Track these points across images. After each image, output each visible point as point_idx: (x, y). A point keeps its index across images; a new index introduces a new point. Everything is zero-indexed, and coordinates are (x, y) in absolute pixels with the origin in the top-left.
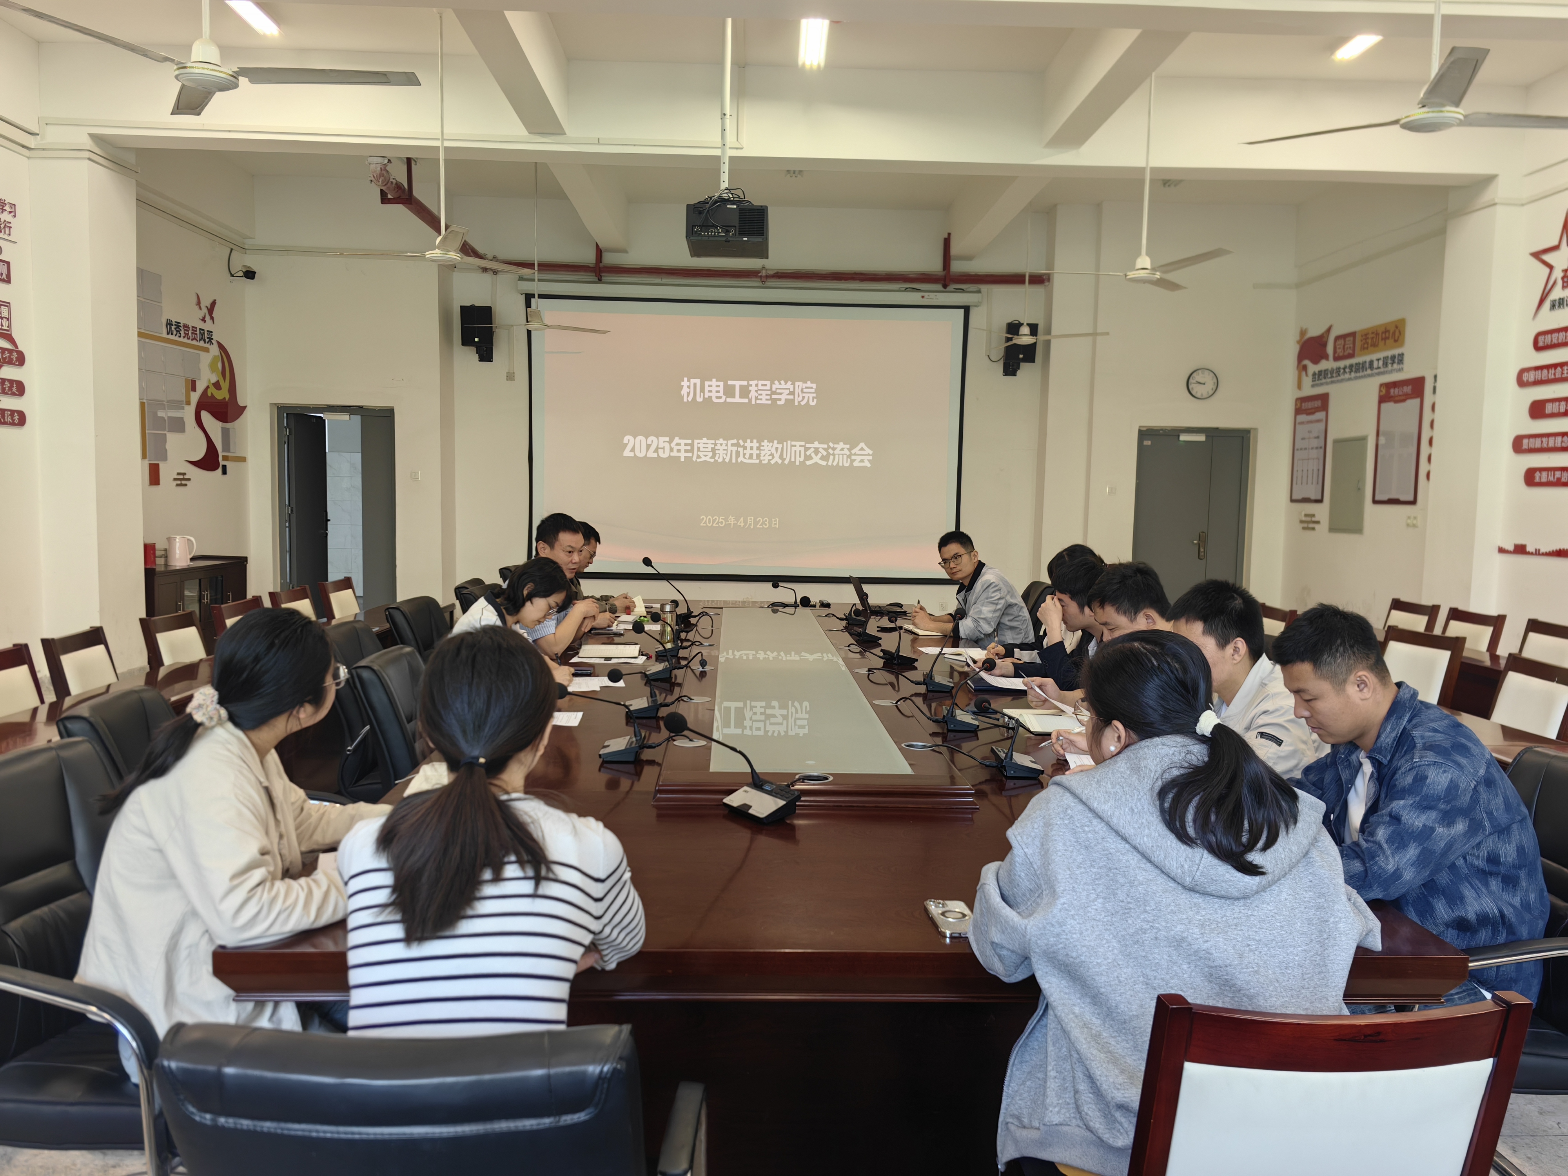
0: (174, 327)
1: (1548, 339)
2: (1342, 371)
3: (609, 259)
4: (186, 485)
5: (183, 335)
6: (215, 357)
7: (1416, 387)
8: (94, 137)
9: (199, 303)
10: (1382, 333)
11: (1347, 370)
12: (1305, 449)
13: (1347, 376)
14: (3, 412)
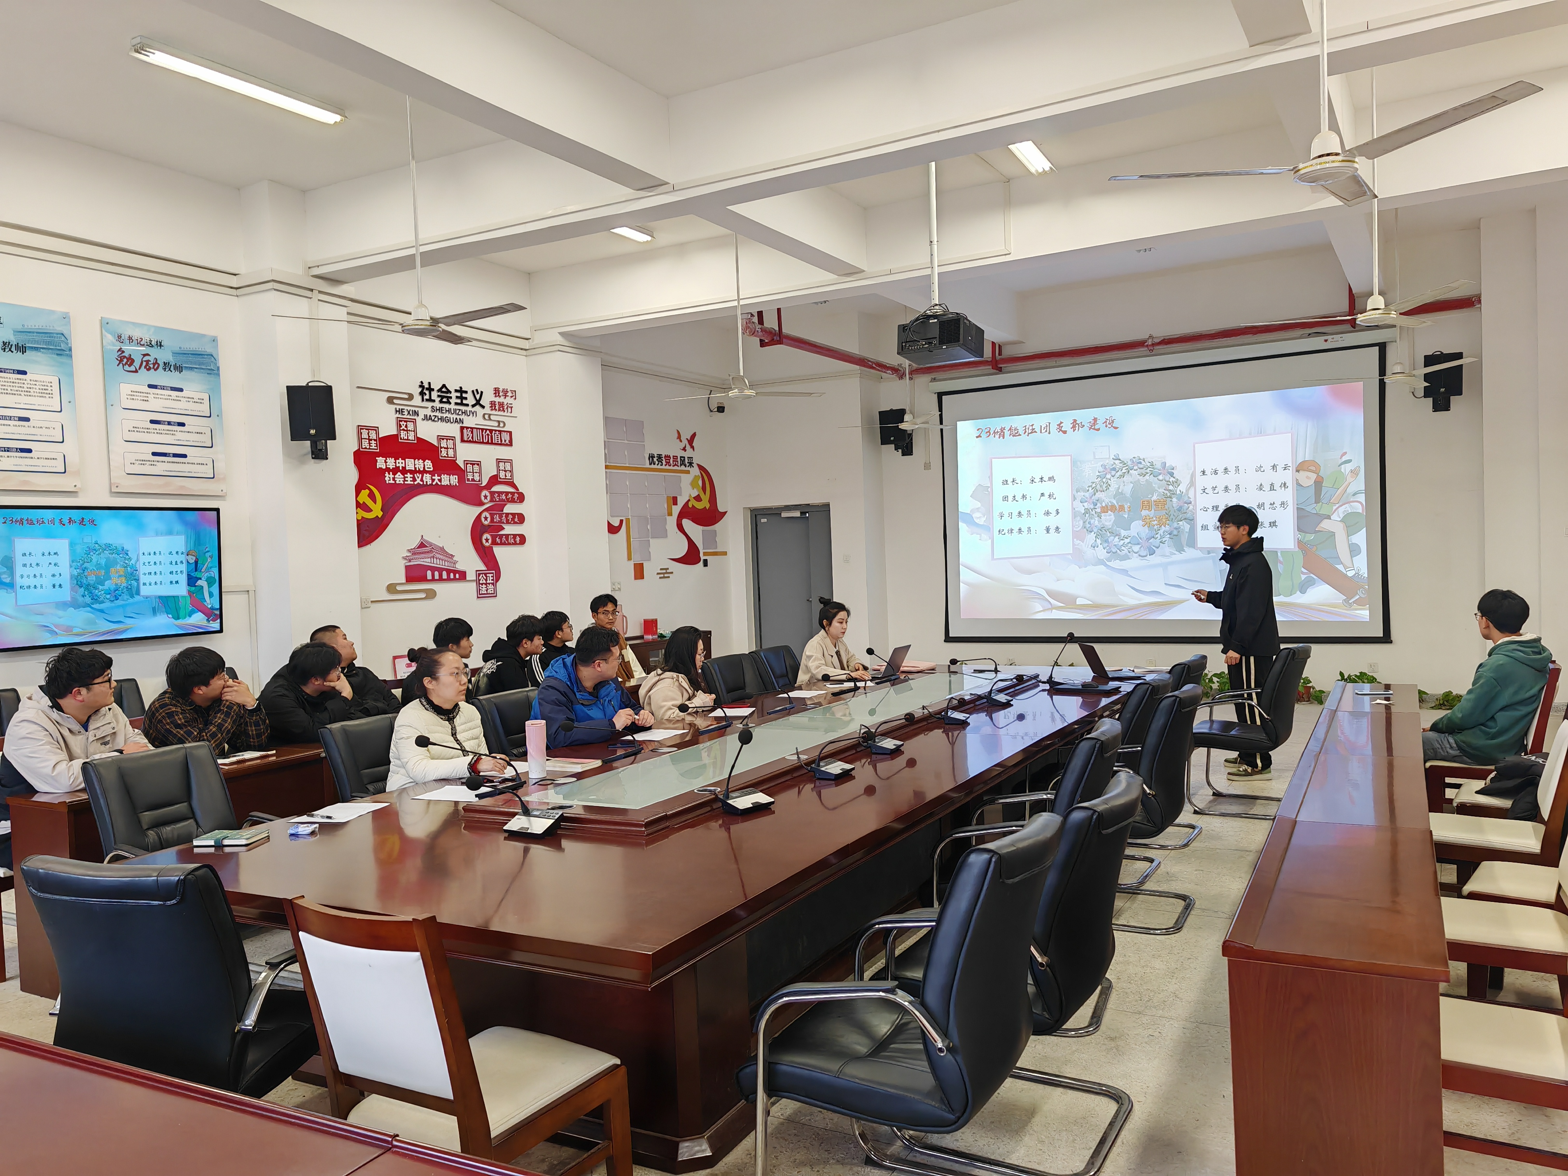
0: (656, 459)
4: (669, 577)
5: (664, 463)
6: (696, 477)
8: (562, 334)
9: (679, 437)
14: (507, 536)
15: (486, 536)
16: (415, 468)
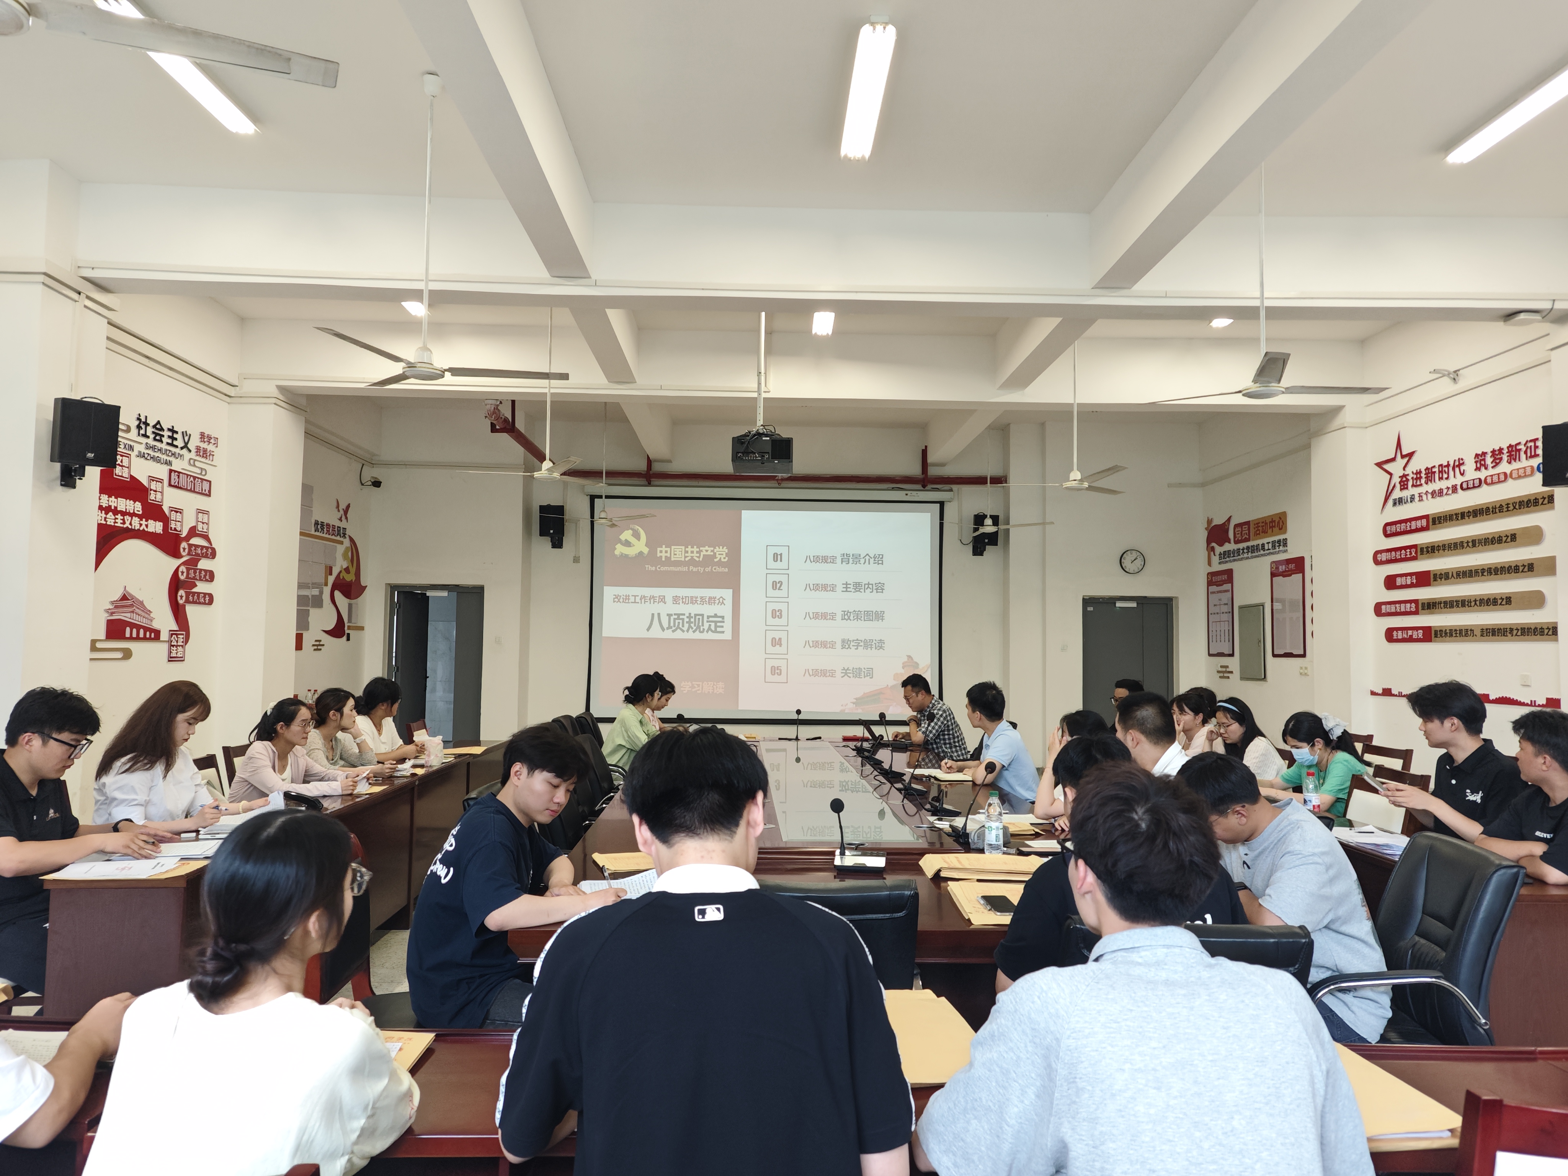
0: (320, 526)
1: (1393, 528)
2: (1241, 551)
3: (657, 467)
4: (320, 649)
5: (325, 531)
6: (347, 548)
7: (1297, 565)
8: (279, 387)
9: (338, 507)
10: (1270, 522)
11: (1245, 551)
12: (1218, 613)
13: (1246, 555)
14: (199, 593)
15: (181, 592)
16: (126, 509)
